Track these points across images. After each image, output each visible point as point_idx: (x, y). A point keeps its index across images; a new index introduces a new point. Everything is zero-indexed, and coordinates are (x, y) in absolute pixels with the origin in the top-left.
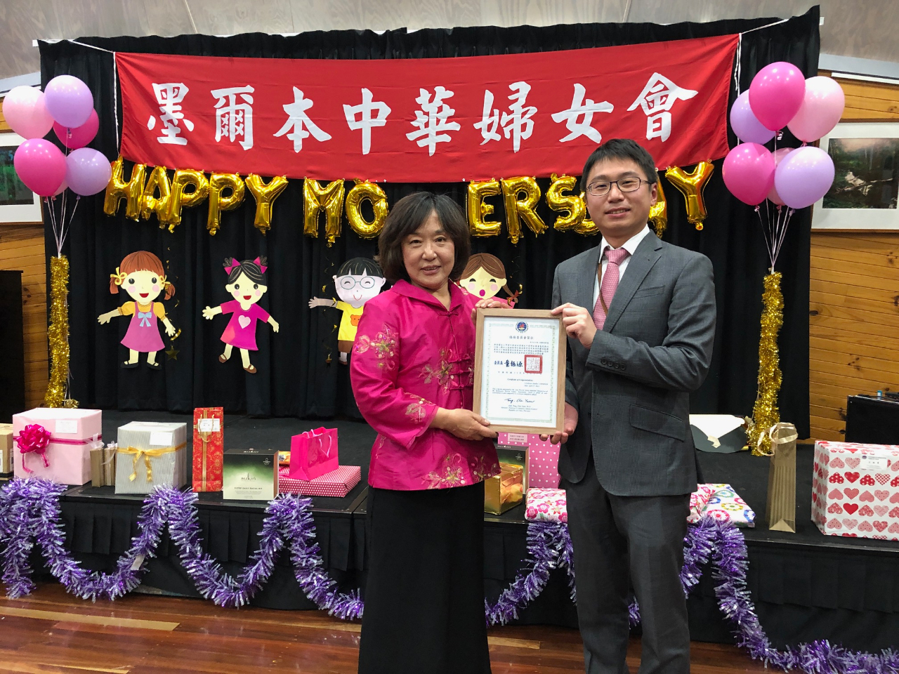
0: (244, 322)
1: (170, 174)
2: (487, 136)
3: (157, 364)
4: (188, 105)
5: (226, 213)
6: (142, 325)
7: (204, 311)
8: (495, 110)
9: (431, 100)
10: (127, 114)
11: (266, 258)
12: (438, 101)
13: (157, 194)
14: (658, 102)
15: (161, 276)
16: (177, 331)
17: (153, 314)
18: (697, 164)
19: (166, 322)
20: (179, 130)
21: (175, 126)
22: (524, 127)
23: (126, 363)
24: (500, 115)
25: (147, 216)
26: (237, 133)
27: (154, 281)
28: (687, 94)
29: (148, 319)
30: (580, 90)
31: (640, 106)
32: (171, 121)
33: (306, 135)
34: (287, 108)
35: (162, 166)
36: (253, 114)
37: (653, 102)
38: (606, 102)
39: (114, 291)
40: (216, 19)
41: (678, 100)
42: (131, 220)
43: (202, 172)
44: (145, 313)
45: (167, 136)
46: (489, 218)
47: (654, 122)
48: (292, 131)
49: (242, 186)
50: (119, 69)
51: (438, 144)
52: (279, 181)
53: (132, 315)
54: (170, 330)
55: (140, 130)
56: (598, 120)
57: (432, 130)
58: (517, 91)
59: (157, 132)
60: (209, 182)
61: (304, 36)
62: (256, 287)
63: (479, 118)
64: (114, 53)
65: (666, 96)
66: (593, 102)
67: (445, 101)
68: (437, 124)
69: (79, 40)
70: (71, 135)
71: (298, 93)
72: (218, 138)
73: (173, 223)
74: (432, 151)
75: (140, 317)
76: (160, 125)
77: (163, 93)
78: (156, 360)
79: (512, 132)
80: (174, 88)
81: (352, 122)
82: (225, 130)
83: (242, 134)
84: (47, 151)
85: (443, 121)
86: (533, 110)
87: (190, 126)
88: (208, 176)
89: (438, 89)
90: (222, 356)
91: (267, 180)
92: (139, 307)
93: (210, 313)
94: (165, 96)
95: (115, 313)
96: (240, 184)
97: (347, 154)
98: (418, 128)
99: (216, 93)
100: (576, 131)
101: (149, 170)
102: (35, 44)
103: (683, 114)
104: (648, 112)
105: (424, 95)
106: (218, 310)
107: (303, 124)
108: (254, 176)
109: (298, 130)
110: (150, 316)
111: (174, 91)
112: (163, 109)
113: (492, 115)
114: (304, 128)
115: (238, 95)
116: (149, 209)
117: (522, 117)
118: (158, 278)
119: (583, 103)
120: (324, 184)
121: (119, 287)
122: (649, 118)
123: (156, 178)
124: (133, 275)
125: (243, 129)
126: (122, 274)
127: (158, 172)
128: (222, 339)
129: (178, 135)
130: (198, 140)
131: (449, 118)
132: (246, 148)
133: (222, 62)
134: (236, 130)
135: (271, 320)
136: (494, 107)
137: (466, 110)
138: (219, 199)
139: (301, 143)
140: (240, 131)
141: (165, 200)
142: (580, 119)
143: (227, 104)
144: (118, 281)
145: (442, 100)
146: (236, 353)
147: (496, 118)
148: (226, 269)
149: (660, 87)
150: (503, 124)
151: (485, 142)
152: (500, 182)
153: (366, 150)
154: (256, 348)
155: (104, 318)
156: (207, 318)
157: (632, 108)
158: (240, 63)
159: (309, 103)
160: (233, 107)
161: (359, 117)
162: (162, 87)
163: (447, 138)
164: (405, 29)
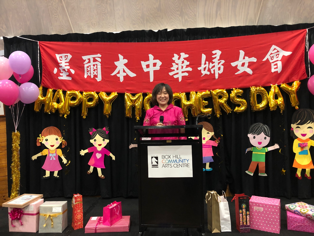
0: (99, 156)
1: (64, 93)
2: (204, 73)
3: (58, 177)
4: (71, 63)
5: (90, 109)
6: (51, 159)
7: (80, 152)
8: (206, 62)
9: (179, 59)
10: (44, 68)
11: (108, 128)
12: (182, 59)
13: (58, 101)
14: (275, 57)
15: (60, 137)
16: (68, 161)
17: (56, 154)
18: (293, 82)
19: (63, 157)
20: (68, 74)
21: (66, 72)
22: (219, 69)
23: (44, 177)
24: (209, 64)
25: (54, 111)
26: (94, 74)
27: (57, 139)
28: (288, 53)
29: (54, 156)
30: (242, 53)
31: (268, 59)
32: (64, 70)
33: (125, 74)
34: (116, 63)
35: (61, 89)
36: (101, 66)
37: (273, 57)
38: (253, 58)
39: (38, 145)
40: (83, 27)
41: (284, 56)
42: (47, 114)
43: (79, 91)
44: (53, 154)
45: (62, 76)
46: (206, 107)
47: (274, 65)
48: (119, 73)
49: (97, 97)
50: (40, 49)
51: (182, 77)
52: (114, 95)
53: (47, 155)
54: (65, 161)
55: (50, 74)
56: (251, 65)
57: (180, 71)
58: (216, 54)
59: (58, 74)
60: (82, 96)
61: (123, 33)
62: (104, 140)
63: (200, 65)
64: (38, 42)
65: (278, 54)
66: (248, 57)
67: (185, 59)
68: (182, 68)
69: (22, 36)
70: (21, 78)
71: (121, 57)
72: (86, 76)
73: (66, 114)
74: (180, 80)
75: (50, 156)
76: (59, 71)
77: (61, 58)
78: (58, 175)
79: (214, 71)
80: (65, 56)
81: (145, 68)
82: (89, 73)
83: (96, 75)
84: (10, 85)
85: (185, 67)
86: (223, 62)
87: (73, 71)
88: (81, 93)
89: (181, 54)
90: (89, 171)
91: (108, 94)
92: (50, 152)
93: (83, 153)
94: (61, 59)
95: (39, 155)
96: (96, 96)
97: (143, 82)
98: (174, 70)
99: (84, 58)
100: (242, 70)
101: (54, 91)
102: (2, 38)
103: (286, 61)
104: (271, 61)
105: (176, 57)
106: (86, 151)
107: (124, 70)
108: (102, 93)
109: (121, 72)
110: (55, 155)
111: (65, 57)
112: (61, 65)
113: (205, 64)
114: (124, 71)
115: (94, 58)
116: (55, 108)
117: (218, 64)
118: (59, 138)
119: (244, 58)
120: (134, 95)
121: (41, 143)
122: (272, 63)
123: (58, 94)
124: (47, 138)
125: (97, 73)
126: (42, 137)
127: (59, 92)
128: (89, 164)
129: (67, 76)
130: (77, 77)
131: (187, 66)
132: (98, 81)
133: (87, 44)
134: (94, 73)
135: (111, 155)
136: (206, 61)
137: (194, 62)
138: (87, 103)
139: (123, 78)
140: (95, 73)
141: (62, 104)
142: (243, 65)
143: (89, 62)
144: (40, 140)
145: (184, 58)
146: (95, 170)
147: (207, 65)
148: (90, 133)
149: (276, 51)
150: (210, 67)
151: (203, 75)
152: (211, 92)
153: (152, 80)
154: (104, 168)
155: (34, 157)
156: (82, 155)
157: (265, 60)
158: (95, 45)
159: (126, 61)
160: (92, 63)
161: (148, 66)
162: (60, 55)
163: (186, 74)
164: (167, 29)
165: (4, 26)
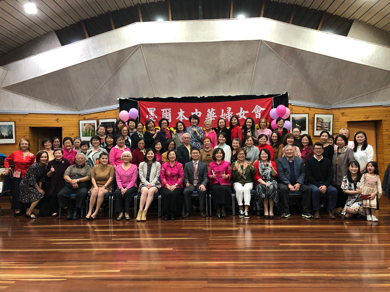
4: (155, 113)
9: (210, 111)
10: (142, 115)
12: (212, 111)
14: (258, 111)
20: (154, 118)
24: (225, 114)
28: (264, 109)
30: (241, 109)
32: (152, 116)
33: (183, 119)
34: (178, 113)
36: (171, 114)
37: (256, 111)
38: (247, 111)
41: (262, 111)
47: (257, 115)
48: (180, 118)
50: (139, 105)
55: (145, 118)
56: (246, 115)
57: (211, 117)
58: (229, 109)
61: (182, 98)
63: (221, 114)
64: (138, 101)
66: (244, 111)
67: (213, 111)
69: (129, 98)
71: (181, 110)
76: (149, 117)
79: (228, 117)
85: (213, 115)
86: (232, 113)
87: (156, 117)
89: (212, 109)
94: (150, 111)
98: (208, 117)
99: (162, 110)
100: (241, 117)
102: (118, 99)
103: (263, 113)
104: (256, 113)
105: (209, 110)
108: (172, 128)
111: (152, 110)
112: (150, 113)
113: (223, 114)
114: (183, 117)
115: (167, 110)
117: (230, 114)
119: (242, 111)
133: (164, 103)
136: (224, 112)
137: (218, 113)
142: (242, 114)
143: (165, 112)
147: (224, 114)
149: (258, 108)
150: (226, 116)
157: (253, 112)
158: (167, 103)
159: (184, 112)
160: (166, 113)
162: (150, 109)
163: (214, 119)
164: (204, 96)
165: (119, 93)
